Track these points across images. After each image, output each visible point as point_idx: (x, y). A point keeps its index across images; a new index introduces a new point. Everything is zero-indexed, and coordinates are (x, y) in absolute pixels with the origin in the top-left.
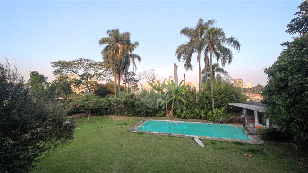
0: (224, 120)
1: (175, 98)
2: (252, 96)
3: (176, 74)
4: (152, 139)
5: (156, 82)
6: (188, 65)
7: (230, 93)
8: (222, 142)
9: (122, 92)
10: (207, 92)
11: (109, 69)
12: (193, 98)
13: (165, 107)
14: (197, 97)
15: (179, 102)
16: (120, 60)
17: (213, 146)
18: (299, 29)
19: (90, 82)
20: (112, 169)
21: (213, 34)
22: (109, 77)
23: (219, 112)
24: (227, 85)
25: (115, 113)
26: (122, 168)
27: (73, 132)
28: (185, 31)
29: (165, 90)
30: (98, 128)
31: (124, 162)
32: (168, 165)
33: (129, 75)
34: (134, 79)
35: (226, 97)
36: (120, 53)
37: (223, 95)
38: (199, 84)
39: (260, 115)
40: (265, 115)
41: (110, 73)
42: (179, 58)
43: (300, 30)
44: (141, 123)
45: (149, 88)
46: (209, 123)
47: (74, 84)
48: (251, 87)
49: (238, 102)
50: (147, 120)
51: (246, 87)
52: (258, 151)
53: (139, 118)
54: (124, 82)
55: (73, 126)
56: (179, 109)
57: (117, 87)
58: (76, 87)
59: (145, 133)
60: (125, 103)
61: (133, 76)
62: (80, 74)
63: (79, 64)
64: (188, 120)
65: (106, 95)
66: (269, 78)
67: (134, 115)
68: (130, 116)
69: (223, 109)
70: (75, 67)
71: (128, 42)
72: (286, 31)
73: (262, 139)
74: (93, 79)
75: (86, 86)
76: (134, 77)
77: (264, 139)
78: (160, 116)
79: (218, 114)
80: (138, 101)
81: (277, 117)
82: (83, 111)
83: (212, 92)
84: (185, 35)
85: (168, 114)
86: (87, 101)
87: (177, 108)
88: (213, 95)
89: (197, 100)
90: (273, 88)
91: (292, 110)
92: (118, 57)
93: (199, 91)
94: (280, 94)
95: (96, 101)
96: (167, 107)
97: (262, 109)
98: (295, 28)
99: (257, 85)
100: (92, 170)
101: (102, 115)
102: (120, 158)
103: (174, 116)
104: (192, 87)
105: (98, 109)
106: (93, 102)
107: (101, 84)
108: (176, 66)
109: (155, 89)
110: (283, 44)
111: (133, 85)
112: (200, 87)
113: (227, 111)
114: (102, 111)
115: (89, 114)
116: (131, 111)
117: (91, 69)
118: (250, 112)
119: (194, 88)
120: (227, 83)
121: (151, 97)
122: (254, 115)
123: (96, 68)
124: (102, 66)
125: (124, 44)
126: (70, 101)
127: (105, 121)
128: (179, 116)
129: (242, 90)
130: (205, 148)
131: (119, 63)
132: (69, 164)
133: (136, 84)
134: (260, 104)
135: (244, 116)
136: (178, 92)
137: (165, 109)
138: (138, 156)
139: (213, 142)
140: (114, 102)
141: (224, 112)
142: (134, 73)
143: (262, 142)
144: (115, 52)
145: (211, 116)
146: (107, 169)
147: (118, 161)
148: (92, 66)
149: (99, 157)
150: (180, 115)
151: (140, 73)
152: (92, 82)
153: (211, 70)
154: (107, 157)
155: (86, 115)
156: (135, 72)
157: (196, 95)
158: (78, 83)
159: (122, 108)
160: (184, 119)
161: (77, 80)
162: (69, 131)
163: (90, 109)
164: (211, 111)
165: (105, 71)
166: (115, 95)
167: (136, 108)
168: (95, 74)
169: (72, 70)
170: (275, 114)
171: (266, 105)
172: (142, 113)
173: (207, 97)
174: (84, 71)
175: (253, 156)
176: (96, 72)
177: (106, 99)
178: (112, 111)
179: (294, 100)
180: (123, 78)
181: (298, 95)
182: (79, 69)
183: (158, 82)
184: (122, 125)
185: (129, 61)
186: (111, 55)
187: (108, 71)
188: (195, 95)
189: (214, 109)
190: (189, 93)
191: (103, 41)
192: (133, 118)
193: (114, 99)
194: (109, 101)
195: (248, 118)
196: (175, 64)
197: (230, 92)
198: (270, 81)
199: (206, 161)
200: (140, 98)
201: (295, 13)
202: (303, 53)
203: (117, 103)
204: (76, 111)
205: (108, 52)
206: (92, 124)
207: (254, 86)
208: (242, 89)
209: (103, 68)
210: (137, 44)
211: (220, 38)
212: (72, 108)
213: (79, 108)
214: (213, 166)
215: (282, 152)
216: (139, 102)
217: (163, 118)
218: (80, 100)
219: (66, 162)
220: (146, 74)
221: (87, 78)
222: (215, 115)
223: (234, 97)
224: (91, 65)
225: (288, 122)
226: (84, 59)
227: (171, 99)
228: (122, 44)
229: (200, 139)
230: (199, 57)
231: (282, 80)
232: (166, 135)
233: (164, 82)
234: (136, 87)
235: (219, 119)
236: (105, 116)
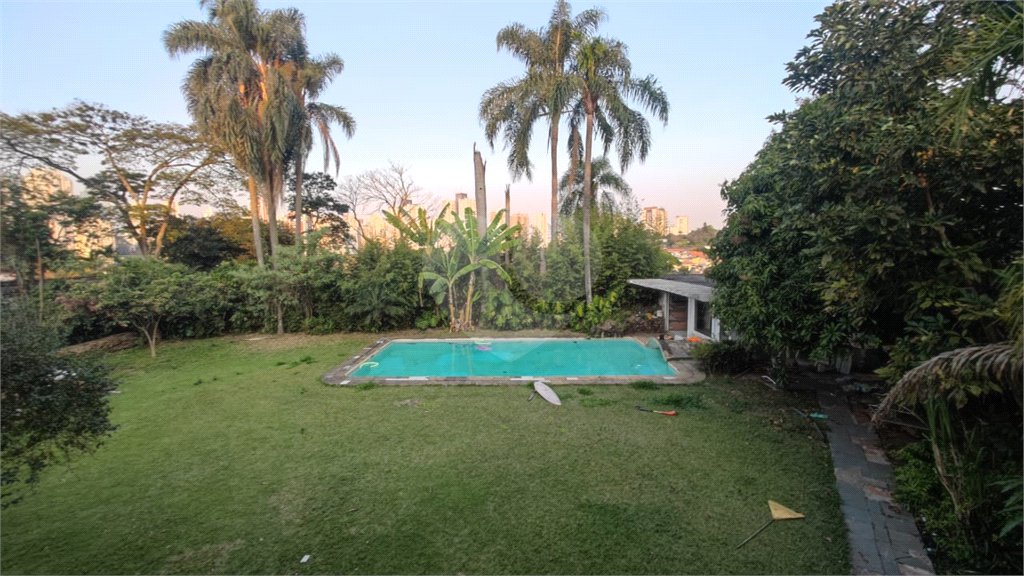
0: (613, 327)
1: (477, 267)
2: (686, 256)
3: (480, 188)
4: (408, 401)
5: (415, 215)
6: (520, 160)
7: (633, 251)
8: (604, 386)
9: (286, 250)
10: (574, 248)
11: (220, 159)
12: (532, 265)
13: (446, 298)
14: (543, 265)
15: (490, 278)
16: (269, 126)
17: (583, 401)
18: (812, 78)
19: (137, 208)
20: (274, 508)
21: (597, 62)
22: (226, 191)
23: (603, 306)
24: (626, 227)
25: (263, 326)
26: (311, 499)
27: (104, 408)
28: (511, 38)
29: (445, 243)
30: (200, 382)
31: (316, 481)
32: (461, 467)
33: (311, 184)
34: (331, 200)
35: (623, 262)
36: (264, 95)
37: (615, 256)
38: (552, 222)
39: (701, 307)
40: (712, 311)
41: (227, 173)
42: (491, 133)
43: (813, 81)
44: (367, 353)
45: (389, 235)
46: (575, 339)
47: (61, 218)
48: (685, 233)
49: (651, 275)
50: (385, 342)
51: (675, 232)
52: (690, 400)
53: (357, 337)
54: (294, 213)
55: (104, 385)
56: (490, 300)
57: (265, 229)
58: (73, 228)
59: (384, 385)
60: (303, 287)
61: (325, 191)
62: (85, 176)
63: (75, 128)
64: (516, 333)
65: (218, 259)
66: (731, 210)
67: (337, 328)
68: (326, 332)
69: (613, 296)
70: (58, 141)
71: (298, 52)
72: (785, 81)
73: (701, 370)
74: (153, 197)
75: (120, 226)
76: (332, 194)
77: (706, 371)
78: (430, 326)
79: (600, 311)
80: (353, 281)
81: (737, 313)
82: (124, 324)
83: (587, 247)
84: (512, 51)
85: (457, 317)
86: (137, 285)
87: (483, 297)
88: (588, 257)
89: (543, 271)
90: (737, 236)
91: (771, 295)
92: (261, 113)
93: (551, 245)
94: (750, 253)
95: (180, 285)
96: (451, 296)
97: (705, 293)
98: (803, 74)
99: (701, 226)
100: (202, 523)
101: (212, 335)
102: (301, 470)
103: (475, 324)
104: (530, 231)
105: (192, 313)
106: (166, 290)
107: (192, 218)
108: (481, 159)
109: (412, 236)
110: (772, 118)
111: (327, 225)
112: (555, 231)
113: (624, 301)
114: (209, 321)
115: (151, 335)
116: (325, 315)
117: (137, 155)
118: (679, 302)
119: (536, 233)
120: (628, 220)
121: (397, 264)
122: (685, 310)
123: (161, 149)
124: (187, 142)
125: (281, 60)
126: (57, 288)
127: (227, 355)
128: (491, 324)
129: (665, 241)
130: (563, 406)
131: (267, 137)
132: (100, 519)
133: (338, 219)
134: (703, 278)
135: (663, 313)
136: (488, 248)
137: (446, 302)
138: (364, 455)
139: (584, 390)
140: (257, 288)
141: (614, 305)
142: (328, 178)
143: (700, 377)
144: (242, 89)
145: (581, 319)
146: (259, 511)
147: (293, 482)
148: (140, 141)
149: (221, 480)
150: (493, 320)
151: (354, 179)
152: (148, 208)
153: (588, 178)
154: (252, 475)
155: (140, 341)
156: (331, 172)
157: (542, 257)
158: (81, 213)
159: (292, 308)
160: (504, 333)
161: (74, 201)
162: (89, 404)
163: (156, 317)
164: (582, 303)
165: (203, 165)
166: (260, 261)
167: (343, 305)
168: (159, 178)
169: (40, 153)
170: (734, 305)
171: (716, 283)
172: (367, 321)
173: (573, 263)
174: (104, 163)
175: (676, 414)
176: (161, 166)
177: (222, 276)
178: (251, 318)
179: (780, 268)
180: (286, 195)
181: (790, 256)
182: (77, 151)
183: (422, 213)
184: (296, 364)
185: (309, 132)
186: (226, 103)
187: (217, 167)
188: (539, 257)
189: (590, 296)
190: (520, 251)
191: (182, 37)
192: (338, 339)
193: (255, 275)
194: (237, 282)
195: (673, 318)
196: (477, 154)
197: (635, 246)
198: (731, 219)
199: (565, 440)
200: (356, 269)
201: (809, 33)
202: (812, 149)
203: (270, 288)
204: (89, 327)
205: (210, 86)
206: (172, 372)
207: (695, 229)
208: (664, 237)
209: (192, 153)
210: (335, 63)
211: (617, 75)
212: (71, 315)
213: (104, 314)
214: (581, 451)
215: (741, 399)
216: (355, 283)
217: (438, 332)
218: (102, 284)
219: (85, 513)
220: (377, 184)
221: (121, 193)
222: (592, 313)
223: (643, 262)
224: (133, 138)
225: (761, 324)
226: (97, 107)
227: (463, 271)
228: (271, 56)
229: (551, 386)
230: (553, 135)
231: (758, 216)
232: (450, 383)
233: (442, 215)
234: (339, 230)
235: (602, 325)
236: (222, 339)
